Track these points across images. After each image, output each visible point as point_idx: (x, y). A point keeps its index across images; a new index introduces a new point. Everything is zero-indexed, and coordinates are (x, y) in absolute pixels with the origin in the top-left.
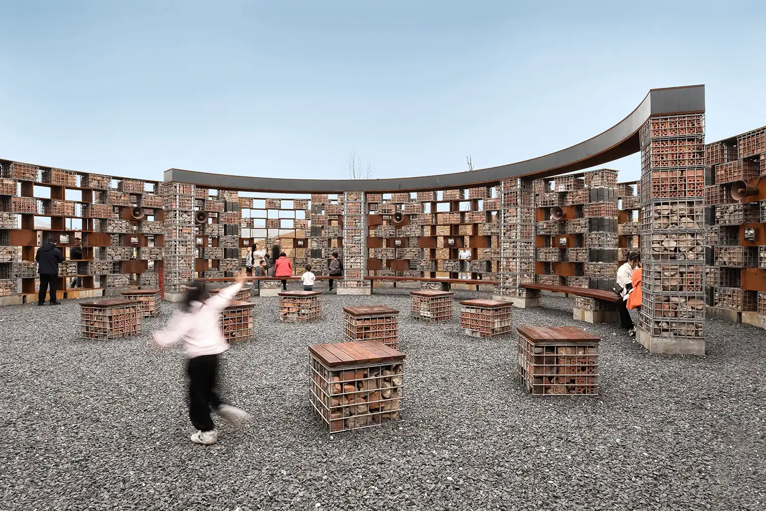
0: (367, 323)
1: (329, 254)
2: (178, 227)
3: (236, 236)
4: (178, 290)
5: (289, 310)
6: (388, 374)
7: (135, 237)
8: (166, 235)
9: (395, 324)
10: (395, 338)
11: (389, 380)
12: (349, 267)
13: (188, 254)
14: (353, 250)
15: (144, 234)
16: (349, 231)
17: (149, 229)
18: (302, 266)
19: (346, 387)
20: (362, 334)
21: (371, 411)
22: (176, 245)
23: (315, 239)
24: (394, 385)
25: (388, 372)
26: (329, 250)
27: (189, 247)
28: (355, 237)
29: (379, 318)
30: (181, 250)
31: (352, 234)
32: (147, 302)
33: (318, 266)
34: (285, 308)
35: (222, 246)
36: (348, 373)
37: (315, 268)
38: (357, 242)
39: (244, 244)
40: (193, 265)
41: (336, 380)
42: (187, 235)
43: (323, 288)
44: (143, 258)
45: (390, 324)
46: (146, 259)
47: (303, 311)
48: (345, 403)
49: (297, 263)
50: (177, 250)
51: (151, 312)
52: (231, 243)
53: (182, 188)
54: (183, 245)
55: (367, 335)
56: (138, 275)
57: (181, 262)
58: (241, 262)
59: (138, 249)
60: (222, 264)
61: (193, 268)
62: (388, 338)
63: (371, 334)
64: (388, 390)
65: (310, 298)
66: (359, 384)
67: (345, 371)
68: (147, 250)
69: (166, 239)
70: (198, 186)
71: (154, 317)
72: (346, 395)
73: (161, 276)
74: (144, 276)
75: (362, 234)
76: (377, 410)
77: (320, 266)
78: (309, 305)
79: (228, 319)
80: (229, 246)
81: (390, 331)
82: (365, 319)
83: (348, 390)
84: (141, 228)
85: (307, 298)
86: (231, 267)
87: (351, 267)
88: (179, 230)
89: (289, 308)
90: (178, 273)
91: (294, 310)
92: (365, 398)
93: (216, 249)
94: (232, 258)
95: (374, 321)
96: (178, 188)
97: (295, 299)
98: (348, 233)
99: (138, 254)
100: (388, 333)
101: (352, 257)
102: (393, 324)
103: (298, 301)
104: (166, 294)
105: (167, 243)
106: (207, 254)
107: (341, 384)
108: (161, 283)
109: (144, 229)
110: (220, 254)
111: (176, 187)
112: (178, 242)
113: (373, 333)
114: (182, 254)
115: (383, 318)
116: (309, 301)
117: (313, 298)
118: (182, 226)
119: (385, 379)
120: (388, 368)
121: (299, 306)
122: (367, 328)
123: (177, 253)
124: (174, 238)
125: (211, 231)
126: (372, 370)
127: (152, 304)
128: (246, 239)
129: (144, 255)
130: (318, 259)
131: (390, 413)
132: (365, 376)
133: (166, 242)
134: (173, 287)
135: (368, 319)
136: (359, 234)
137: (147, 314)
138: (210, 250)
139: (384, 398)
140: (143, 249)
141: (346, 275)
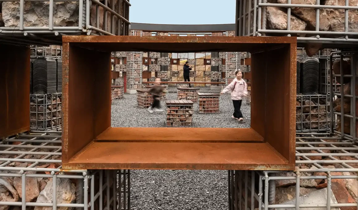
0: (204, 100)
1: (222, 69)
2: (133, 54)
3: (167, 58)
4: (133, 88)
5: (182, 97)
6: (187, 109)
7: (113, 59)
8: (128, 58)
9: (218, 101)
10: (218, 107)
11: (187, 111)
12: (228, 77)
13: (139, 68)
14: (231, 66)
15: (117, 57)
16: (229, 55)
17: (120, 55)
18: (209, 77)
19: (171, 112)
20: (202, 104)
21: (181, 121)
22: (132, 64)
23: (214, 60)
24: (189, 113)
25: (187, 108)
26: (222, 66)
27: (139, 64)
28: (233, 59)
29: (210, 98)
30: (135, 66)
31: (231, 57)
32: (117, 92)
33: (215, 77)
34: (180, 96)
35: (159, 64)
36: (172, 107)
37: (214, 78)
38: (233, 62)
39: (174, 62)
40: (141, 74)
41: (169, 109)
42: (138, 58)
43: (218, 90)
44: (117, 71)
45: (215, 101)
46: (118, 71)
47: (188, 97)
48: (171, 117)
49: (206, 75)
50: (133, 66)
51: (119, 96)
52: (164, 62)
53: (135, 33)
54: (136, 64)
55: (205, 105)
56: (114, 80)
57: (135, 73)
58: (172, 74)
59: (114, 66)
60: (159, 75)
61: (141, 76)
62: (215, 107)
63: (206, 105)
64: (187, 114)
65: (192, 91)
66: (177, 111)
67: (172, 106)
68: (119, 66)
69: (128, 60)
70: (143, 31)
71: (120, 99)
72: (172, 115)
73: (125, 80)
74: (117, 80)
75: (236, 57)
76: (183, 121)
77: (217, 76)
78: (192, 95)
79: (148, 97)
80: (163, 64)
81: (215, 104)
82: (203, 98)
83: (173, 113)
84: (116, 54)
85: (190, 91)
86: (164, 76)
87: (230, 76)
88: (134, 56)
89: (182, 96)
90: (133, 79)
91: (184, 97)
92: (179, 116)
93: (155, 66)
94: (165, 71)
95: (208, 98)
96: (133, 33)
97: (185, 91)
98: (228, 56)
99: (114, 68)
100: (215, 105)
101: (230, 71)
102: (217, 101)
103: (186, 92)
104: (127, 90)
105: (128, 63)
106: (150, 69)
107: (170, 110)
108: (125, 83)
109: (117, 55)
110: (158, 68)
111: (132, 32)
112: (133, 62)
113: (207, 104)
114: (135, 68)
115: (212, 98)
116: (192, 92)
117: (194, 91)
118: (136, 53)
119: (186, 111)
120: (187, 107)
121: (187, 95)
122: (204, 102)
123: (133, 68)
124: (132, 60)
125: (152, 55)
126: (181, 107)
127: (119, 92)
128: (175, 59)
129: (117, 69)
130: (215, 72)
131: (187, 123)
132: (179, 109)
133: (128, 61)
134: (131, 86)
135: (205, 98)
136: (234, 57)
137: (117, 97)
138: (152, 66)
139: (186, 117)
140: (117, 65)
141: (227, 82)
